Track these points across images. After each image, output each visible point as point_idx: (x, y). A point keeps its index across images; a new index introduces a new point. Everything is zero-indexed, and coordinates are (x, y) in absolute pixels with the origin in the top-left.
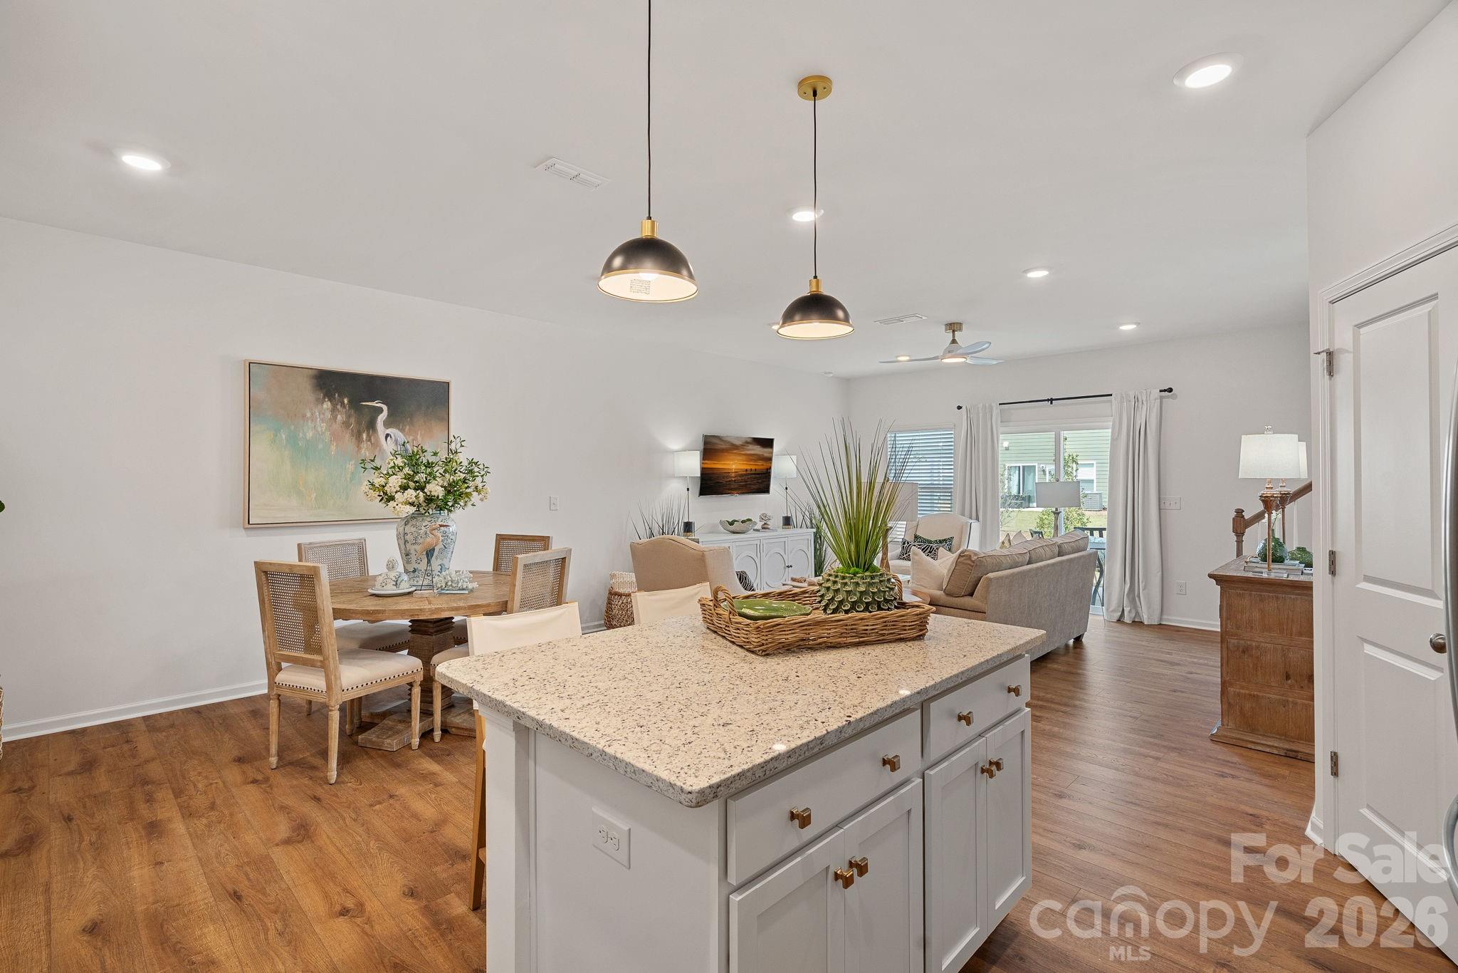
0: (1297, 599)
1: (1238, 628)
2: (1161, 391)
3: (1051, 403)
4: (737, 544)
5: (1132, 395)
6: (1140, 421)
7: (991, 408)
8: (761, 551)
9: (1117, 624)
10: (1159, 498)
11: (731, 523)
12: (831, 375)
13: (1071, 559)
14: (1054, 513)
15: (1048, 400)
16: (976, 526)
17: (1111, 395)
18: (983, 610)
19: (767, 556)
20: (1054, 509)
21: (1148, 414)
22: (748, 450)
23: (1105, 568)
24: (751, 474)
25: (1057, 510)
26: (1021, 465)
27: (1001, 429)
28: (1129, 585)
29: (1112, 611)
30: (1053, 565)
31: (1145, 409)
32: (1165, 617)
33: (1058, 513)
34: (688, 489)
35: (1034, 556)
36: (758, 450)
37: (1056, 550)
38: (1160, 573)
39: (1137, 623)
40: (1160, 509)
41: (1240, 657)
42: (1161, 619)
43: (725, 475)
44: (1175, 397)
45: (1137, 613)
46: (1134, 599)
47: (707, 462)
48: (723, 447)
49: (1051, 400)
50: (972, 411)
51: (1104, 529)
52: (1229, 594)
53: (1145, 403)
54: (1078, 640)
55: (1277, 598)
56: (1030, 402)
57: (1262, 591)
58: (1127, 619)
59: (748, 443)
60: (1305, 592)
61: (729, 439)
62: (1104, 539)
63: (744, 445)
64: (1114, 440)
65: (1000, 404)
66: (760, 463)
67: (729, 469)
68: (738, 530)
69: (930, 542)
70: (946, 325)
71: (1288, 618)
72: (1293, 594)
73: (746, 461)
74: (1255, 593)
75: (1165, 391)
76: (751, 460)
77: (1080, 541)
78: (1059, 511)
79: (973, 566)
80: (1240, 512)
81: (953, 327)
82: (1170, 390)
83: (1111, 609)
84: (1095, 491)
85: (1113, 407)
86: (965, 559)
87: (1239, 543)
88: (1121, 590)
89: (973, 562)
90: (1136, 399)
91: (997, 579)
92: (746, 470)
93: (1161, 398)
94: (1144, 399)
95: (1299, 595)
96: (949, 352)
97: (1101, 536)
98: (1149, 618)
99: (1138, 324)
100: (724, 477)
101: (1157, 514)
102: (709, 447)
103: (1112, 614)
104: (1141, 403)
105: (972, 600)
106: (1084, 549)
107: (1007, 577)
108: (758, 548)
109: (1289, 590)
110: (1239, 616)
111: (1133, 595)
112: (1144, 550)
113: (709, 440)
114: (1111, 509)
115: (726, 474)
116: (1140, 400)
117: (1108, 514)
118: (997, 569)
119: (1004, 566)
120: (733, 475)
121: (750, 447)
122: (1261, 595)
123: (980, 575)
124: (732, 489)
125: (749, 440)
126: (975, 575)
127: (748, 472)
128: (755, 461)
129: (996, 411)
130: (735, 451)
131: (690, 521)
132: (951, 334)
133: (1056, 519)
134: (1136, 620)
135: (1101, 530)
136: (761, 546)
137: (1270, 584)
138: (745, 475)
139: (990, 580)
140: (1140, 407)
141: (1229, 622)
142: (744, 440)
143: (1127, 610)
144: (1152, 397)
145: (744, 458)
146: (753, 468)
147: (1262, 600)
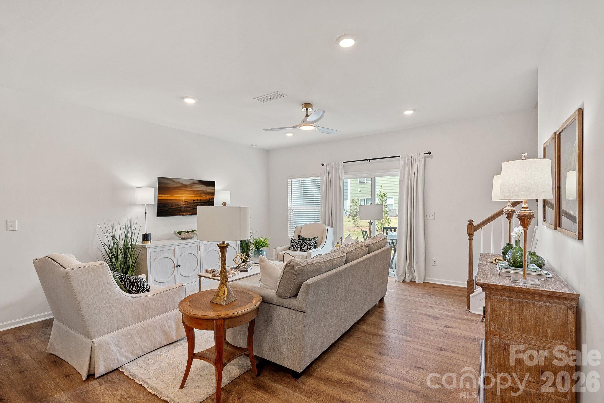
0: (552, 307)
1: (500, 328)
2: (425, 154)
3: (369, 162)
4: (181, 246)
5: (410, 155)
6: (414, 170)
7: (339, 164)
8: (201, 250)
9: (402, 284)
10: (424, 213)
11: (180, 233)
12: (255, 147)
13: (376, 254)
14: (369, 223)
15: (368, 160)
16: (331, 230)
17: (399, 156)
18: (303, 310)
19: (206, 252)
20: (369, 221)
21: (419, 166)
22: (196, 188)
23: (397, 248)
24: (198, 202)
25: (371, 221)
26: (365, 198)
27: (344, 177)
28: (409, 261)
29: (400, 276)
30: (363, 261)
31: (417, 163)
32: (426, 278)
33: (371, 223)
34: (146, 213)
35: (350, 257)
36: (203, 188)
37: (366, 249)
38: (424, 254)
39: (413, 282)
40: (424, 219)
41: (501, 354)
42: (425, 279)
43: (177, 203)
44: (432, 157)
45: (413, 276)
46: (411, 269)
47: (161, 195)
48: (175, 185)
49: (369, 160)
50: (329, 167)
51: (397, 228)
52: (493, 299)
53: (417, 160)
54: (382, 301)
55: (534, 305)
56: (358, 161)
57: (520, 298)
58: (408, 280)
59: (194, 183)
60: (560, 301)
61: (180, 181)
62: (396, 233)
63: (192, 185)
64: (401, 181)
65: (343, 162)
66: (204, 196)
67: (179, 200)
68: (184, 237)
69: (306, 239)
70: (303, 105)
71: (544, 323)
72: (548, 302)
73: (195, 195)
74: (515, 299)
75: (427, 153)
76: (198, 194)
77: (381, 241)
78: (372, 221)
79: (295, 274)
80: (471, 222)
81: (307, 106)
82: (430, 153)
83: (399, 275)
84: (394, 209)
85: (401, 163)
86: (290, 269)
87: (471, 240)
88: (404, 264)
89: (295, 271)
90: (413, 158)
91: (316, 283)
92: (194, 200)
93: (425, 158)
94: (417, 158)
95: (554, 303)
96: (304, 122)
97: (395, 231)
98: (419, 280)
99: (414, 110)
100: (176, 205)
101: (423, 223)
102: (163, 185)
103: (400, 277)
104: (415, 160)
105: (296, 302)
106: (384, 246)
107: (325, 279)
108: (198, 249)
109: (546, 299)
110: (501, 319)
111: (411, 267)
112: (416, 243)
113: (163, 181)
114: (400, 216)
115: (179, 202)
116: (414, 159)
117: (398, 218)
118: (317, 273)
119: (323, 270)
120: (183, 203)
121: (197, 186)
122: (520, 302)
123: (302, 281)
124: (182, 212)
125: (196, 182)
126: (297, 281)
127: (194, 202)
128: (200, 194)
129: (341, 165)
130: (184, 189)
131: (147, 233)
132: (305, 110)
133: (370, 226)
134: (412, 280)
135: (395, 228)
136: (201, 246)
137: (528, 293)
138: (192, 203)
139: (308, 286)
140: (414, 162)
141: (492, 323)
142: (192, 181)
143: (407, 275)
144: (421, 157)
145: (192, 193)
146: (199, 199)
147: (521, 306)
